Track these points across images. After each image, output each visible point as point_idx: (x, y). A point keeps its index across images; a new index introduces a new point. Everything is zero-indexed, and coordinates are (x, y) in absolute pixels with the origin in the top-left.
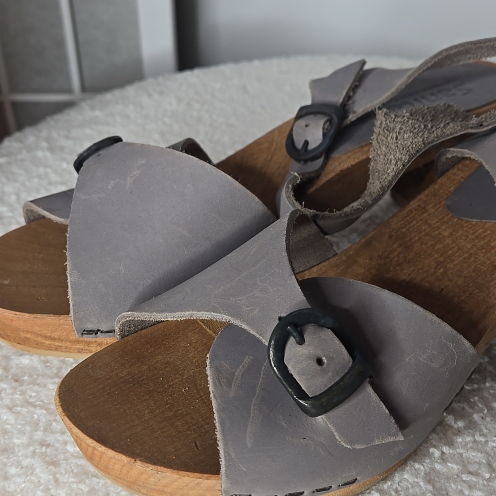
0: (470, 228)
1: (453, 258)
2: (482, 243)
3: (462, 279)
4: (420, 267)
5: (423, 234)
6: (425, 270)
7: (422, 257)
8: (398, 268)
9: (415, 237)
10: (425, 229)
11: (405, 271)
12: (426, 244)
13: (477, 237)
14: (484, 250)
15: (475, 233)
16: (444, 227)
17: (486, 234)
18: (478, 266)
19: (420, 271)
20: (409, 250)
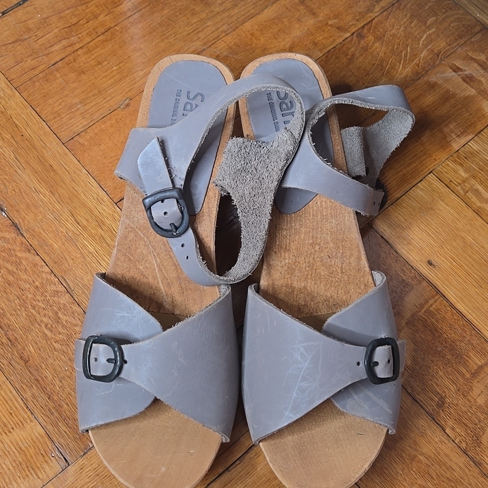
0: (305, 214)
1: (315, 236)
2: (319, 217)
3: (331, 242)
4: (306, 254)
5: (288, 236)
6: (309, 253)
7: (301, 248)
8: (296, 264)
9: (286, 241)
10: (286, 233)
11: (301, 262)
12: (296, 241)
13: (313, 215)
14: (324, 220)
15: (310, 214)
16: (293, 224)
17: (315, 211)
18: (331, 230)
19: (308, 256)
20: (292, 251)
